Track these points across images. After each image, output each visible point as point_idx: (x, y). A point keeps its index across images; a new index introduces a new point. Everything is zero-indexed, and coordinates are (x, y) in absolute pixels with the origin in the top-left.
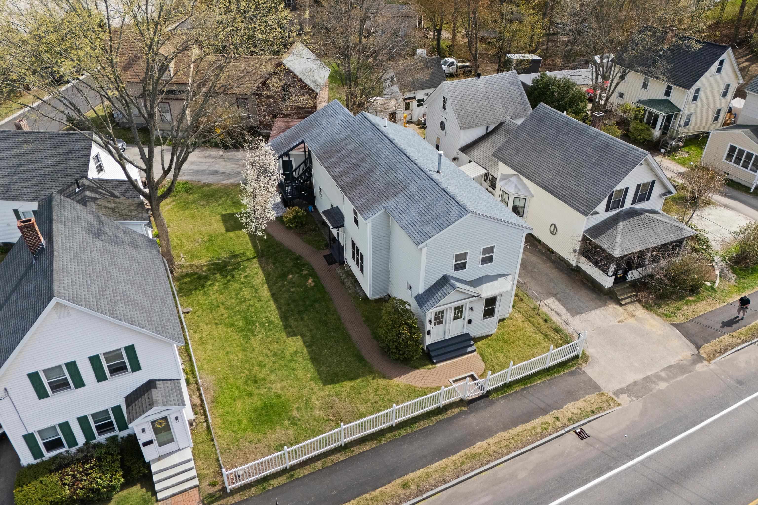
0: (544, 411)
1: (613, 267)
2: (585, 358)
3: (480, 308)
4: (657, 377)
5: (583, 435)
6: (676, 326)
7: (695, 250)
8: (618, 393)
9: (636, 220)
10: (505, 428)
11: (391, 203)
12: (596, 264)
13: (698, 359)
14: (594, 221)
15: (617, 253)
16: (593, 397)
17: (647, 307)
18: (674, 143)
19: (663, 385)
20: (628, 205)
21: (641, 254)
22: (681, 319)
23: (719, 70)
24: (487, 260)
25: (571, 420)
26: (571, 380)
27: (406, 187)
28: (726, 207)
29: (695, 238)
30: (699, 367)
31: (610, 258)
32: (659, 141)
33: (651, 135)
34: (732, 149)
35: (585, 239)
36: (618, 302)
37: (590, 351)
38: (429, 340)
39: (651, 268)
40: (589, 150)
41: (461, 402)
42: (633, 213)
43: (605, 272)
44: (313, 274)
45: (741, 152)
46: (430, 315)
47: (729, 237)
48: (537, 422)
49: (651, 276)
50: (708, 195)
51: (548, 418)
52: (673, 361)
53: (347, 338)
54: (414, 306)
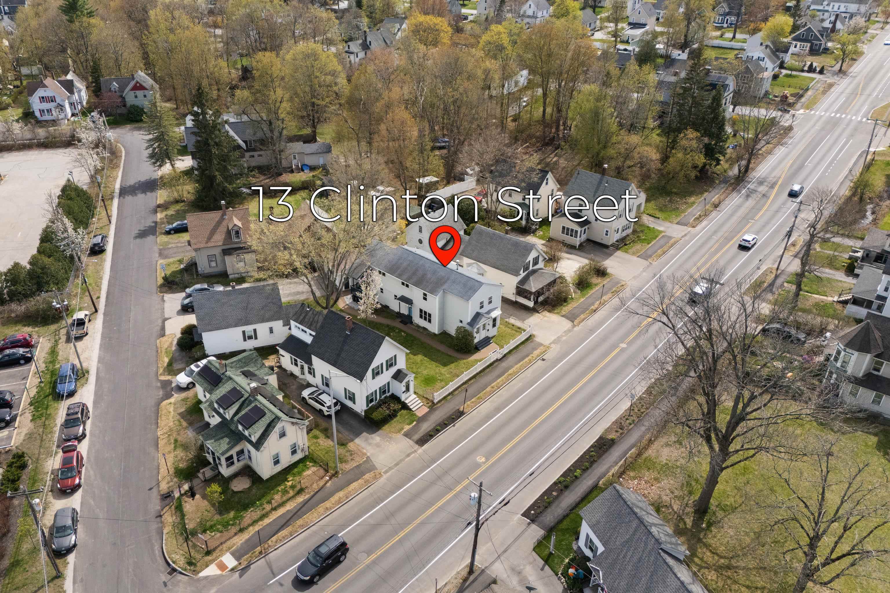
0: (527, 356)
1: (532, 297)
2: (534, 336)
3: (491, 323)
4: (562, 336)
5: (543, 360)
6: (563, 316)
7: (561, 283)
8: (550, 344)
9: (536, 275)
10: (516, 364)
11: (445, 287)
12: (525, 297)
13: (574, 326)
14: (520, 278)
15: (533, 290)
16: (542, 348)
17: (549, 311)
18: (534, 227)
19: (564, 338)
20: (531, 268)
21: (543, 288)
22: (564, 313)
23: (547, 183)
24: (490, 302)
25: (538, 356)
26: (532, 344)
27: (448, 279)
28: (568, 259)
29: (560, 277)
30: (575, 329)
31: (531, 293)
32: (526, 227)
33: (521, 224)
34: (564, 228)
35: (517, 287)
36: (538, 312)
37: (534, 333)
38: (476, 341)
39: (547, 294)
40: (509, 246)
41: (497, 360)
42: (534, 272)
43: (530, 300)
44: (401, 331)
45: (568, 229)
46: (475, 330)
47: (573, 274)
48: (527, 359)
49: (548, 298)
50: (559, 254)
51: (530, 357)
52: (566, 329)
53: (439, 351)
54: (468, 328)
